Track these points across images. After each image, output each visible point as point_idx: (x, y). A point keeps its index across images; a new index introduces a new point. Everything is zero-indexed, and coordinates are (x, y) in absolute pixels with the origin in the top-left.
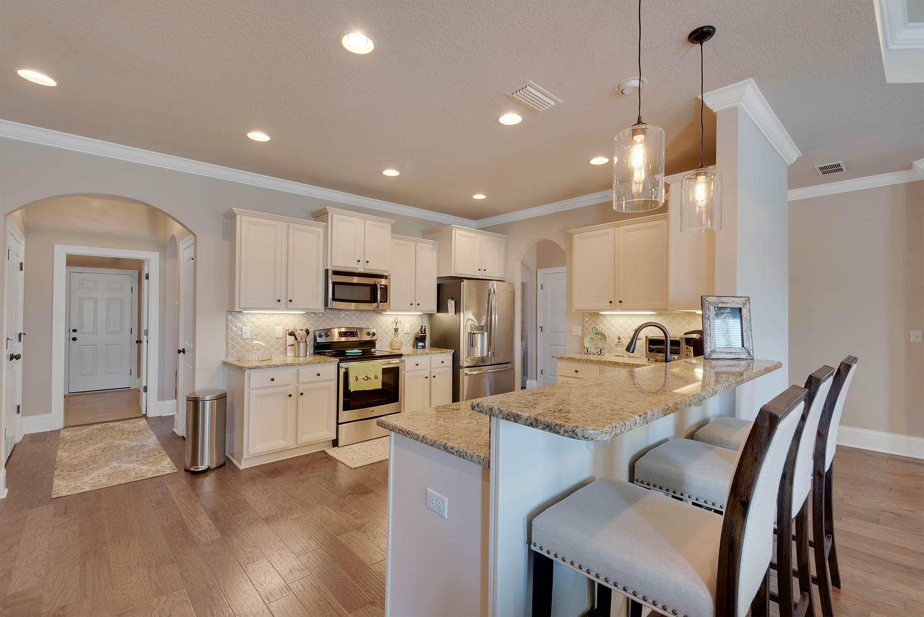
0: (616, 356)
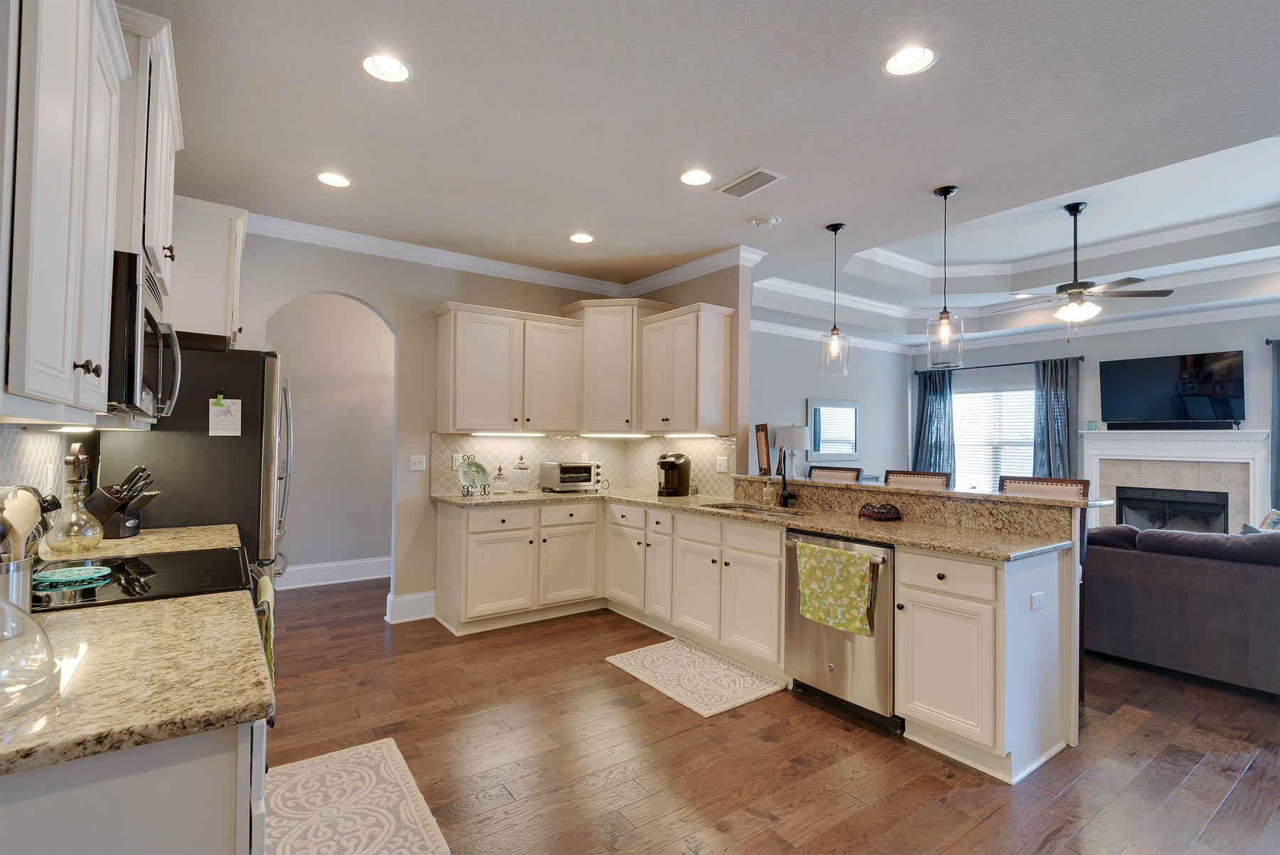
0: (498, 493)
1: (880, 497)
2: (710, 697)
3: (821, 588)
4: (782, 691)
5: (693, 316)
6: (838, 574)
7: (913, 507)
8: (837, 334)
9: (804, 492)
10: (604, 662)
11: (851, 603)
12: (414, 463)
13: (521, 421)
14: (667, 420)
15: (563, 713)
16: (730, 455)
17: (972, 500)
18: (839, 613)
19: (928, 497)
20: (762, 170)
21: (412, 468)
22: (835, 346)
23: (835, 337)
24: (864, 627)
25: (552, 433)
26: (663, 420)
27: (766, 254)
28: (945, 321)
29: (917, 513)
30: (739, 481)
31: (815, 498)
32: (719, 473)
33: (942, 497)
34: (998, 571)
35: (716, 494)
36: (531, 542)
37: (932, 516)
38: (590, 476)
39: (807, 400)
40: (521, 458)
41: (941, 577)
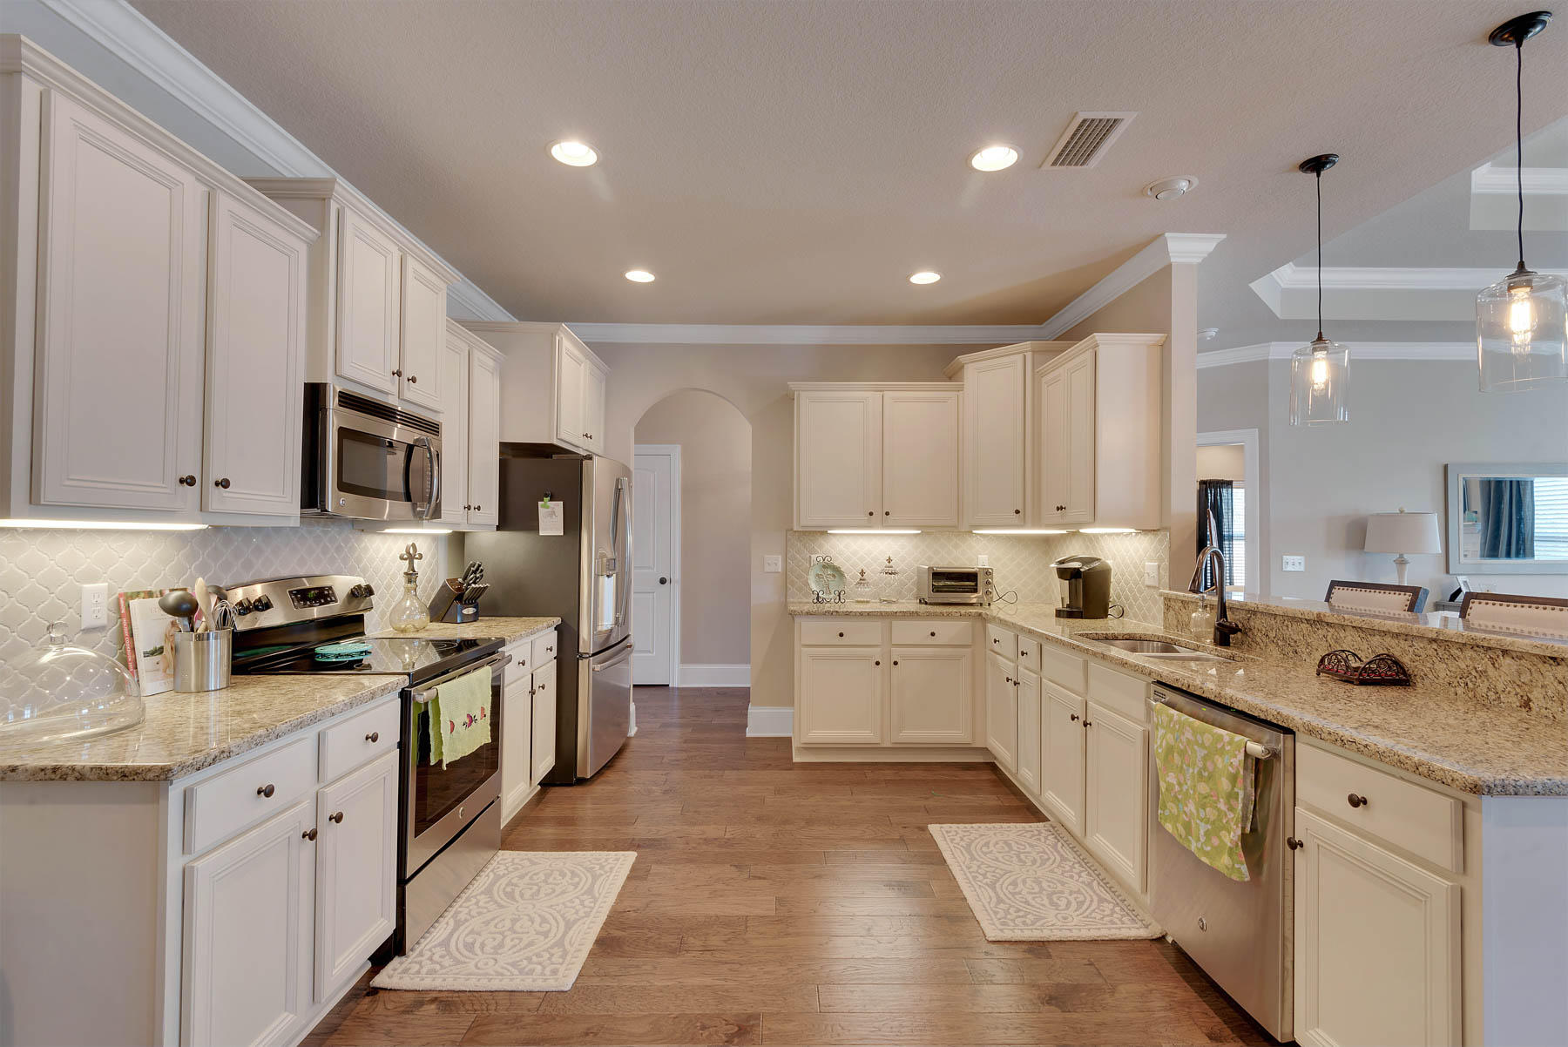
0: (858, 602)
1: (1376, 640)
2: (1021, 914)
3: (1180, 784)
4: (1150, 940)
5: (1088, 355)
6: (1200, 764)
7: (1433, 663)
8: (1325, 349)
9: (1256, 623)
10: (924, 829)
11: (1219, 818)
12: (769, 564)
13: (880, 515)
14: (1062, 508)
15: (819, 877)
16: (1160, 560)
17: (1554, 659)
18: (1202, 832)
19: (1462, 646)
20: (1090, 115)
21: (767, 569)
22: (1320, 371)
23: (1320, 355)
24: (1236, 866)
25: (929, 530)
26: (1058, 509)
27: (1224, 236)
28: (1521, 293)
29: (1442, 675)
30: (1170, 600)
31: (1272, 635)
32: (1149, 587)
33: (1490, 648)
34: (1469, 812)
35: (1145, 618)
36: (878, 663)
37: (1470, 685)
38: (976, 585)
39: (1446, 467)
40: (889, 560)
41: (1356, 802)
